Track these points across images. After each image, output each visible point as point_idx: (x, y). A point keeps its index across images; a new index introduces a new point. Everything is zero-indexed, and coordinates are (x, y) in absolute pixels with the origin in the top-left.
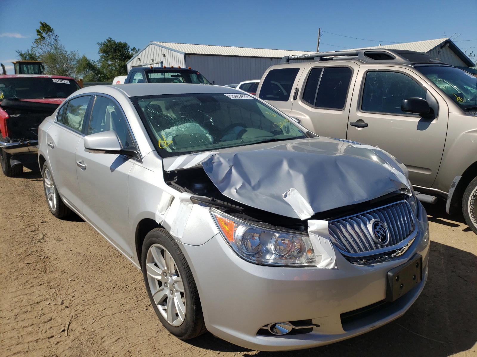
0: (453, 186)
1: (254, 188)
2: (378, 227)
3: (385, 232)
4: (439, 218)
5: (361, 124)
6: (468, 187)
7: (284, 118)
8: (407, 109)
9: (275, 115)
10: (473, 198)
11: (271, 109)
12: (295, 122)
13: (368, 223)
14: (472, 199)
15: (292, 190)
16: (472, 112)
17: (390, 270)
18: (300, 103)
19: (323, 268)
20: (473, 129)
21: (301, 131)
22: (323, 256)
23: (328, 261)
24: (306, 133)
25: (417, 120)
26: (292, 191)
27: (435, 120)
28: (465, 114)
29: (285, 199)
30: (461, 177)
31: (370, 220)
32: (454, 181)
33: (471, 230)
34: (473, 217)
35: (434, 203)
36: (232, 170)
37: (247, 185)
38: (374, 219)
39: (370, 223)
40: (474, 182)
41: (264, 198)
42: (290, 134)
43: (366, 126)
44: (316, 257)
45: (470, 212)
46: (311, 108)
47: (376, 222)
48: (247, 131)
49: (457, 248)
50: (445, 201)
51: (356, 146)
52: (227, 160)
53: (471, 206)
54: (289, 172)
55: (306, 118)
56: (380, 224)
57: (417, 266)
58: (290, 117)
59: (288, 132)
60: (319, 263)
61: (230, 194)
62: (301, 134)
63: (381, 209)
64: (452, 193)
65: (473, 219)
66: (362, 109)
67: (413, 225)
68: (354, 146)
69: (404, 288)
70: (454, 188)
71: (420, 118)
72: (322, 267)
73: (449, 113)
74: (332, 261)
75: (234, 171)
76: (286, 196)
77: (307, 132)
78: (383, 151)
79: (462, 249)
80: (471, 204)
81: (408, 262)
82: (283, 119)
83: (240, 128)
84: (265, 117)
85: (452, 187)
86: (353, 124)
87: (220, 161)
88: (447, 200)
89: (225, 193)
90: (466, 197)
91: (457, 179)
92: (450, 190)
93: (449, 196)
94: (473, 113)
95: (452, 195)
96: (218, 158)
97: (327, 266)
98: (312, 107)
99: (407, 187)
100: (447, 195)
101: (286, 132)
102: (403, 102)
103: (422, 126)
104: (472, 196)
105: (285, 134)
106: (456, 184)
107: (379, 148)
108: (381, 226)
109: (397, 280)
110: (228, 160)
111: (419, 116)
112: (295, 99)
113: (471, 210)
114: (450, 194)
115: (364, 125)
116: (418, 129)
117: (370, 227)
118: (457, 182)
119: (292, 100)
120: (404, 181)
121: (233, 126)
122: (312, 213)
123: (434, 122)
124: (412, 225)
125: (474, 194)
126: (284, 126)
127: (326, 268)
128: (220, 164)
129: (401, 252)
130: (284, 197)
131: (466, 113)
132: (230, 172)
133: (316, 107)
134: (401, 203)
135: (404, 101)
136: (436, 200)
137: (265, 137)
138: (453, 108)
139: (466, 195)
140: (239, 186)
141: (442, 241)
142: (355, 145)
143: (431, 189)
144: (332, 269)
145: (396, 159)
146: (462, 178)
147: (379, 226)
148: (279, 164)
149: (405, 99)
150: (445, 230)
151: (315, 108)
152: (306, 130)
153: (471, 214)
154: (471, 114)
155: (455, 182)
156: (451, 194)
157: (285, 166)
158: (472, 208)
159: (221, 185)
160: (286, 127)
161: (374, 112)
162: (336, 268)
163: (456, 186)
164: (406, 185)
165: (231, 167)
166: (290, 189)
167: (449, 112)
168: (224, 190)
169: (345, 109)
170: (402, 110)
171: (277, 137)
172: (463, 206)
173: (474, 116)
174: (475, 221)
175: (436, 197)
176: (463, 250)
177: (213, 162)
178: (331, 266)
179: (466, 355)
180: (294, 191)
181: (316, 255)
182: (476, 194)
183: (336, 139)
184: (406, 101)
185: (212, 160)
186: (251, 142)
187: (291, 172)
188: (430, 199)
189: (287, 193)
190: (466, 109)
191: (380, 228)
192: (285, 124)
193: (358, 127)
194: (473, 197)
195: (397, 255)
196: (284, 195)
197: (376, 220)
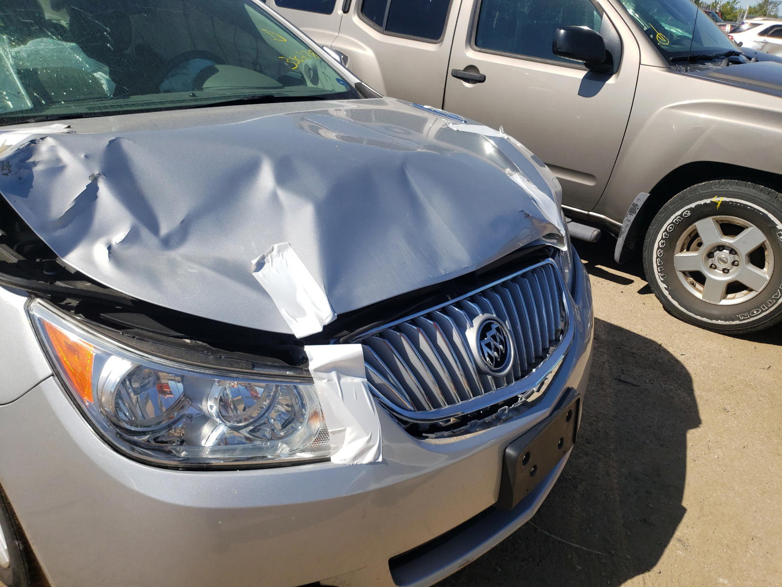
0: (632, 211)
1: (167, 243)
2: (489, 334)
3: (504, 343)
4: (599, 266)
5: (472, 75)
6: (658, 214)
7: (308, 47)
8: (563, 50)
9: (284, 38)
10: (664, 237)
11: (280, 27)
12: (333, 58)
13: (468, 325)
14: (662, 239)
15: (279, 247)
16: (680, 66)
17: (512, 443)
18: (355, 19)
19: (345, 462)
20: (678, 101)
21: (343, 81)
22: (349, 430)
23: (361, 443)
24: (354, 86)
25: (579, 74)
26: (279, 252)
27: (614, 77)
28: (670, 70)
29: (258, 276)
30: (649, 195)
31: (472, 316)
32: (635, 201)
33: (651, 292)
34: (659, 270)
35: (595, 241)
36: (97, 189)
37: (145, 233)
38: (483, 314)
39: (472, 326)
40: (670, 207)
41: (195, 271)
42: (320, 86)
43: (482, 79)
44: (330, 434)
45: (657, 261)
46: (377, 33)
47: (487, 322)
48: (217, 71)
49: (628, 328)
50: (614, 237)
51: (455, 127)
52: (83, 156)
53: (659, 252)
54: (274, 197)
55: (365, 54)
56: (495, 326)
57: (568, 418)
58: (322, 48)
59: (315, 79)
60: (337, 449)
61: (90, 260)
62: (342, 89)
63: (498, 284)
64: (630, 224)
65: (659, 274)
66: (476, 44)
67: (564, 315)
68: (451, 126)
69: (538, 472)
70: (634, 215)
71: (587, 72)
72: (342, 462)
73: (640, 64)
74: (371, 444)
75: (104, 191)
76: (260, 265)
77: (356, 84)
78: (513, 140)
79: (635, 331)
80: (659, 248)
81: (551, 415)
82: (305, 50)
83: (205, 63)
84: (265, 42)
85: (630, 214)
86: (457, 75)
87: (59, 160)
88: (617, 235)
89: (73, 260)
90: (652, 234)
91: (641, 198)
92: (626, 218)
93: (623, 230)
94: (683, 68)
95: (628, 229)
96: (52, 149)
97: (355, 458)
98: (380, 32)
99: (559, 231)
100: (619, 228)
101: (312, 81)
102: (557, 34)
103: (589, 88)
104: (664, 232)
105: (309, 84)
106: (638, 208)
107: (506, 131)
108: (498, 329)
109: (525, 462)
110: (86, 156)
111: (584, 67)
112: (346, 10)
113: (657, 257)
114: (625, 225)
115: (478, 79)
116: (579, 94)
117: (472, 335)
118: (640, 204)
119: (340, 12)
120: (553, 215)
121: (186, 57)
122: (327, 315)
123: (612, 81)
124: (562, 317)
125: (666, 228)
126: (306, 65)
127: (355, 462)
128: (57, 168)
129: (538, 391)
130: (254, 267)
131: (672, 67)
132: (91, 193)
133: (388, 32)
134: (543, 266)
135: (559, 33)
136: (598, 234)
137: (258, 88)
138: (649, 57)
139: (652, 229)
140: (118, 237)
141: (604, 315)
142: (453, 124)
143: (591, 213)
144: (370, 463)
145: (533, 157)
146: (649, 198)
147: (493, 331)
148: (250, 170)
149: (561, 28)
150: (609, 292)
151: (384, 34)
152: (353, 80)
153: (658, 266)
154: (680, 71)
155: (637, 205)
156: (627, 226)
157: (266, 178)
158: (660, 255)
159: (60, 233)
160: (310, 69)
161: (498, 52)
162: (380, 459)
163: (637, 211)
164: (556, 225)
165: (95, 180)
166: (276, 246)
167: (642, 63)
168: (67, 251)
169: (442, 40)
170: (554, 52)
171: (289, 91)
172: (645, 251)
173: (684, 75)
174: (662, 279)
175: (599, 230)
176: (638, 333)
177: (31, 160)
178: (369, 458)
179: (644, 583)
180: (285, 253)
181: (329, 431)
182: (670, 229)
183: (418, 105)
184: (562, 31)
185: (30, 156)
186: (214, 98)
187: (282, 195)
188: (588, 233)
189: (263, 258)
190: (671, 58)
191: (494, 337)
192: (309, 62)
193: (467, 80)
194: (665, 235)
195: (529, 400)
196: (254, 262)
197: (487, 315)
